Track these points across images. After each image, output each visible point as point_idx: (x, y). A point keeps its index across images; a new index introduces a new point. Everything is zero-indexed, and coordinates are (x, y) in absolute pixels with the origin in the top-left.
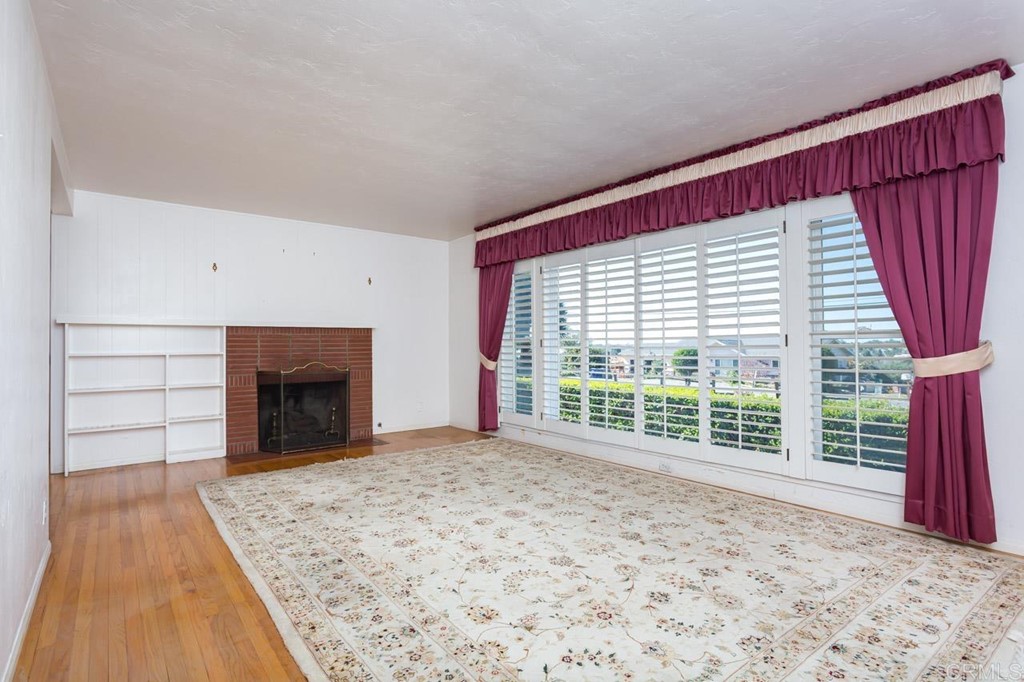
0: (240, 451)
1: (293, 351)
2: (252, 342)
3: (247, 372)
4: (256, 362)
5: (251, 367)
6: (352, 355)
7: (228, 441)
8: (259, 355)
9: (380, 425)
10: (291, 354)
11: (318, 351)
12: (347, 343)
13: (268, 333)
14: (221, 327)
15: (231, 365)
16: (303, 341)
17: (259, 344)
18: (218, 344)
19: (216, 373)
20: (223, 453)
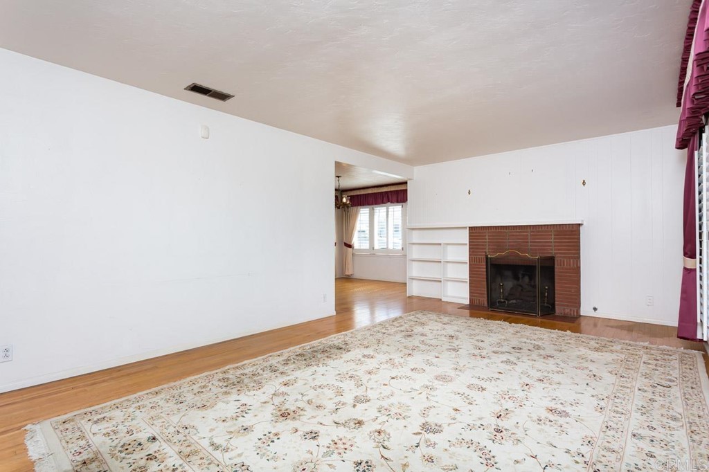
0: (476, 303)
1: (510, 242)
2: (483, 236)
3: (480, 255)
4: (485, 249)
5: (482, 252)
6: (558, 246)
7: (470, 296)
8: (487, 244)
9: (595, 309)
10: (508, 244)
11: (528, 242)
12: (553, 237)
13: (493, 231)
14: (466, 228)
15: (471, 250)
16: (517, 236)
17: (487, 237)
18: (464, 237)
19: (464, 254)
20: (467, 302)
